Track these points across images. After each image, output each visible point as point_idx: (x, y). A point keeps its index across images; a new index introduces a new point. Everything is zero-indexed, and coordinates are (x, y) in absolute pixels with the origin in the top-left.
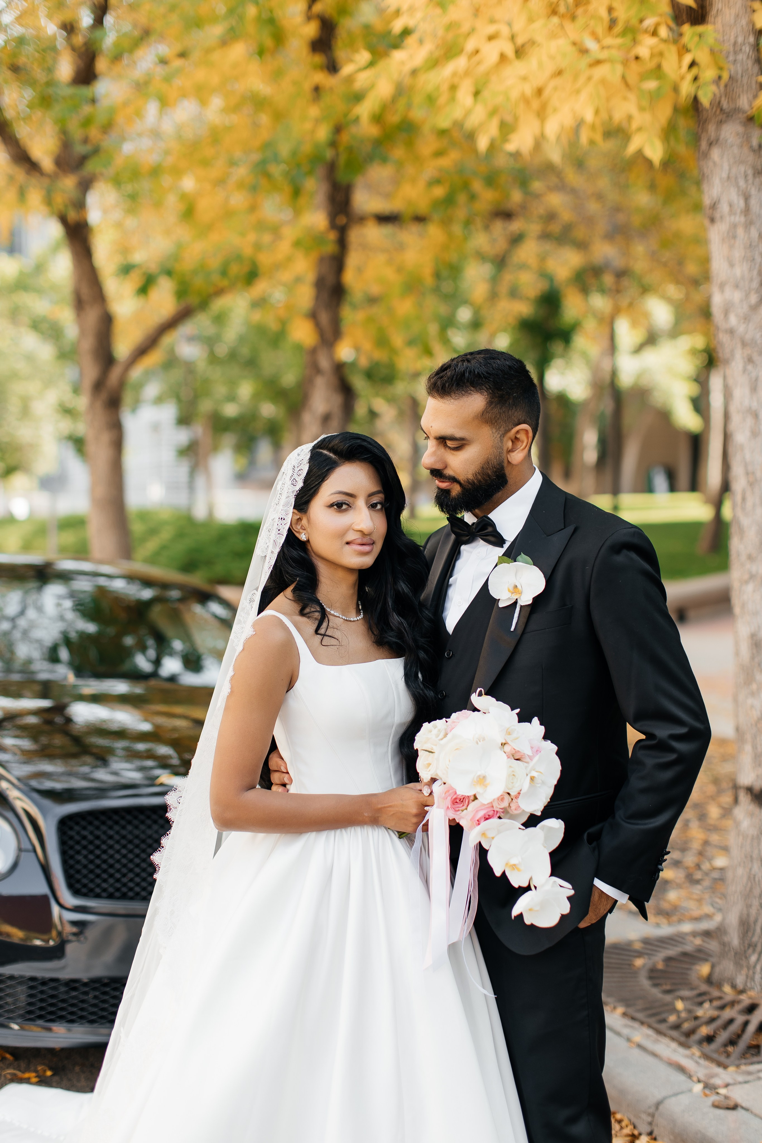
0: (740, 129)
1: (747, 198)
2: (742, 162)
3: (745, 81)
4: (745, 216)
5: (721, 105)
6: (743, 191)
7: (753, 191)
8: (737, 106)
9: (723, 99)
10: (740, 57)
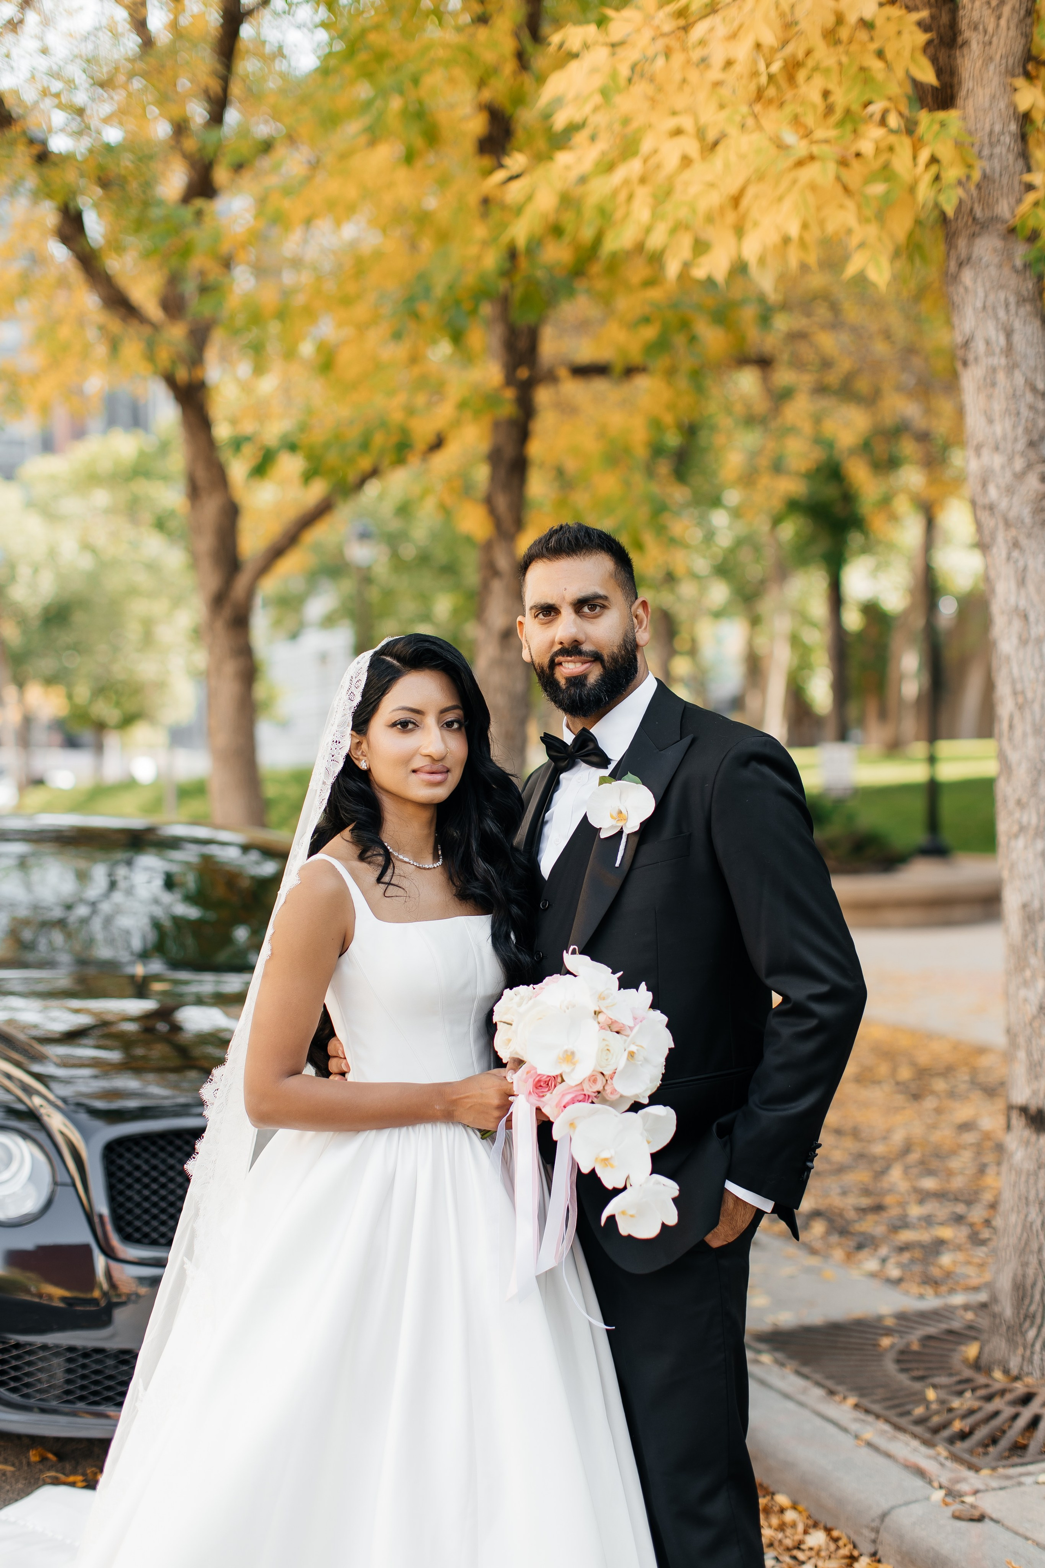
0: (998, 244)
1: (1009, 334)
2: (1002, 287)
3: (1005, 180)
4: (1007, 357)
5: (973, 213)
6: (1003, 324)
7: (1017, 324)
8: (995, 215)
9: (976, 205)
10: (997, 150)
